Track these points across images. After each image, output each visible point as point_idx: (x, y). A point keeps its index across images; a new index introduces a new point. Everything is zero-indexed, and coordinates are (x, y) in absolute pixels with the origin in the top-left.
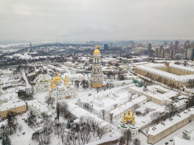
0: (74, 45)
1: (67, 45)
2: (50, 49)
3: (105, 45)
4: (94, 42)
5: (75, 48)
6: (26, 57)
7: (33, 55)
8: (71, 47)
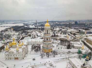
0: (58, 22)
1: (55, 22)
3: (75, 22)
4: (71, 20)
5: (59, 23)
6: (32, 27)
7: (36, 26)
8: (57, 23)
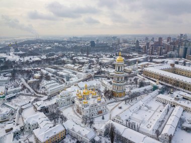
1: (52, 42)
2: (35, 47)
6: (15, 58)
7: (20, 55)
8: (56, 44)
